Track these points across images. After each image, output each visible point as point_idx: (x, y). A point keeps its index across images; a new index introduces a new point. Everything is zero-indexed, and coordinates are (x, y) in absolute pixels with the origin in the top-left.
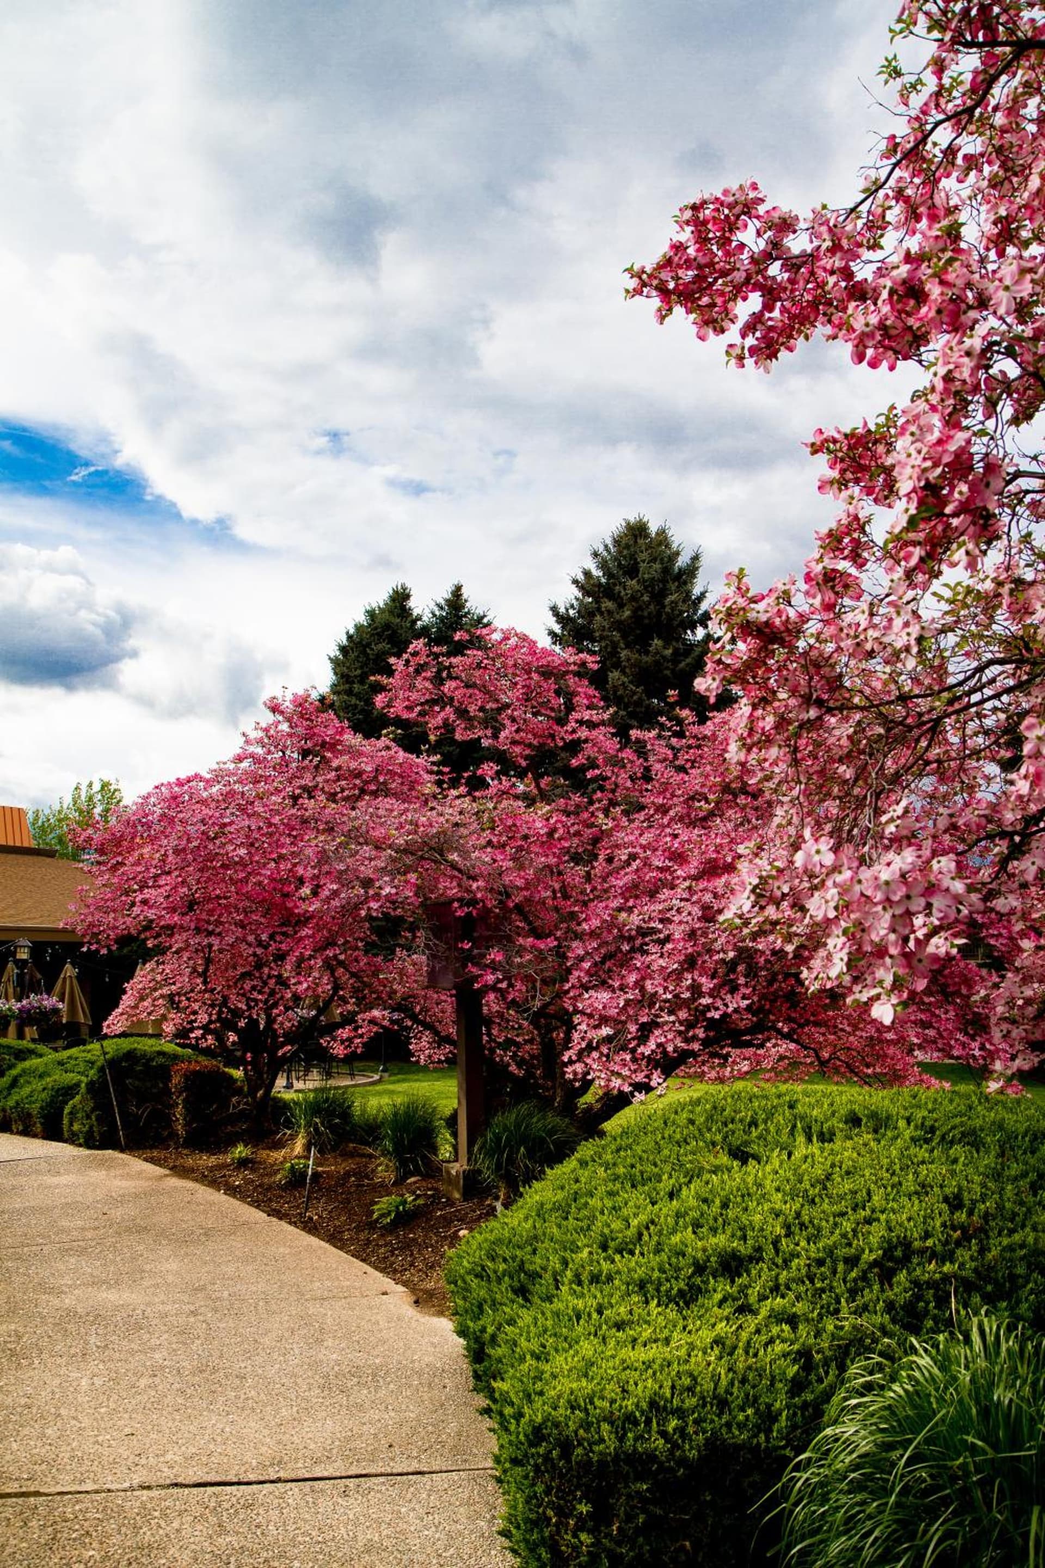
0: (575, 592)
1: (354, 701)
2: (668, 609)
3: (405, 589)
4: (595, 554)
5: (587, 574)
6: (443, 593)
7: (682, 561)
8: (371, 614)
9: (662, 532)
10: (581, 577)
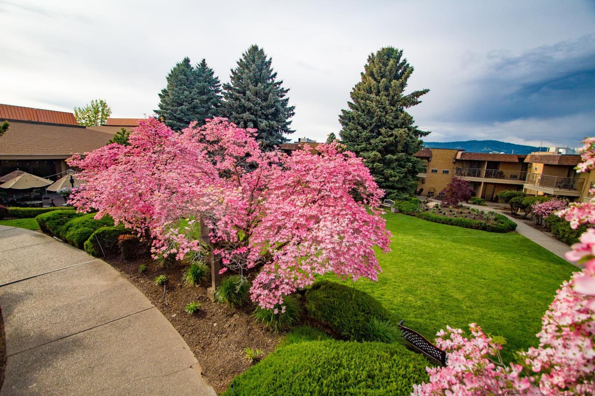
0: (237, 66)
1: (174, 93)
2: (263, 75)
3: (188, 59)
4: (243, 55)
5: (241, 60)
6: (200, 61)
7: (267, 59)
8: (178, 65)
9: (262, 50)
10: (239, 61)
